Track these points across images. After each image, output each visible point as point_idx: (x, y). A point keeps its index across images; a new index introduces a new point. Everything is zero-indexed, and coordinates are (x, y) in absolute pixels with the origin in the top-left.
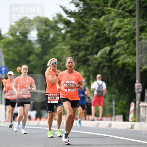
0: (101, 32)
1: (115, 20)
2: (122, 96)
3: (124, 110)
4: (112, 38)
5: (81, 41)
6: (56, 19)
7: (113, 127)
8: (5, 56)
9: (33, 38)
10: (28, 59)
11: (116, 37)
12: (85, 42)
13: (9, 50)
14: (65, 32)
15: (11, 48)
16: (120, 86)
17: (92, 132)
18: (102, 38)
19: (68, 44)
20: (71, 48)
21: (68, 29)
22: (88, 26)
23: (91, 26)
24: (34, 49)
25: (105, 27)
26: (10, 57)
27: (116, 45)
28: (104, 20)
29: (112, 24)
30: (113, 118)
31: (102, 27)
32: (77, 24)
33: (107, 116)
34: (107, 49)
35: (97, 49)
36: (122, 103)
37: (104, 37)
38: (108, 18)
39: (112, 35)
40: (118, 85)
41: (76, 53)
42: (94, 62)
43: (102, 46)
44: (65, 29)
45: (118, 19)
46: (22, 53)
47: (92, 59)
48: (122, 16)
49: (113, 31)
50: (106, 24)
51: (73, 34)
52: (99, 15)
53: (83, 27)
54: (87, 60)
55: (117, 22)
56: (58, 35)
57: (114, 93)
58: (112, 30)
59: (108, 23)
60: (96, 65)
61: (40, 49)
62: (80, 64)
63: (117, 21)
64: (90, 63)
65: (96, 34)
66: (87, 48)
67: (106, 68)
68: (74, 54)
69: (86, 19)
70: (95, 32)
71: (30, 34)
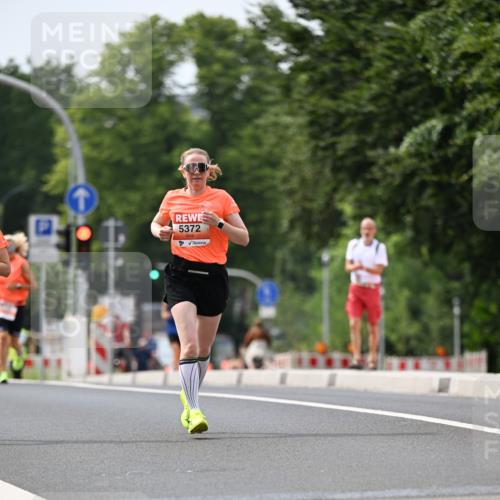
0: (413, 70)
1: (460, 28)
2: (484, 287)
3: (493, 332)
4: (452, 90)
5: (347, 101)
6: (260, 23)
7: (454, 390)
8: (87, 150)
9: (184, 88)
10: (165, 158)
11: (464, 85)
12: (357, 104)
13: (100, 130)
14: (291, 69)
15: (109, 124)
16: (477, 252)
17: (382, 410)
18: (418, 88)
19: (301, 107)
20: (312, 123)
21: (302, 59)
22: (370, 47)
23: (380, 48)
24: (185, 125)
25: (428, 51)
26: (105, 155)
27: (465, 113)
28: (422, 29)
29: (450, 42)
30: (454, 361)
31: (417, 50)
32: (331, 42)
33: (434, 355)
34: (434, 127)
35: (401, 125)
36: (486, 311)
37: (425, 85)
38: (436, 21)
39: (450, 79)
40: (470, 247)
41: (328, 139)
42: (390, 170)
43: (416, 118)
44: (293, 58)
45: (471, 24)
46: (144, 140)
47: (381, 162)
48: (483, 15)
49: (455, 66)
50: (431, 40)
51: (317, 77)
52: (408, 10)
53: (353, 52)
54: (367, 165)
55: (466, 33)
56: (268, 79)
57: (458, 277)
58: (450, 61)
59: (439, 39)
60: (397, 181)
61: (206, 127)
62: (342, 176)
63: (466, 29)
64: (376, 173)
65: (395, 74)
66: (364, 124)
67: (429, 191)
68: (322, 144)
69: (362, 26)
70: (394, 67)
71: (173, 73)
